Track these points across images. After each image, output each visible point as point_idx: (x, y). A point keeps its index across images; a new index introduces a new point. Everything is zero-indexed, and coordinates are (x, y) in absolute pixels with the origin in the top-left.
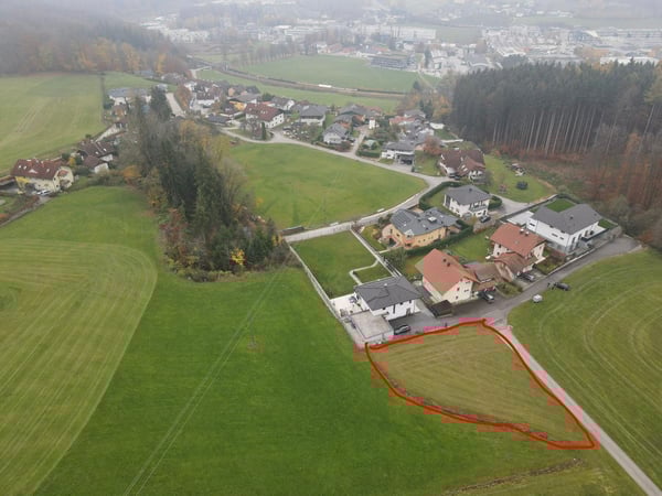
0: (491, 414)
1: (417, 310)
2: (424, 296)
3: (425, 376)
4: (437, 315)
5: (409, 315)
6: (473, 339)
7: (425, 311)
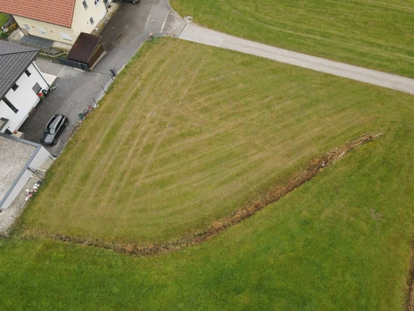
0: (290, 164)
1: (51, 79)
2: (42, 50)
3: (162, 184)
4: (86, 66)
5: (45, 97)
6: (163, 66)
7: (65, 71)
